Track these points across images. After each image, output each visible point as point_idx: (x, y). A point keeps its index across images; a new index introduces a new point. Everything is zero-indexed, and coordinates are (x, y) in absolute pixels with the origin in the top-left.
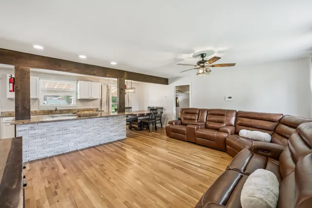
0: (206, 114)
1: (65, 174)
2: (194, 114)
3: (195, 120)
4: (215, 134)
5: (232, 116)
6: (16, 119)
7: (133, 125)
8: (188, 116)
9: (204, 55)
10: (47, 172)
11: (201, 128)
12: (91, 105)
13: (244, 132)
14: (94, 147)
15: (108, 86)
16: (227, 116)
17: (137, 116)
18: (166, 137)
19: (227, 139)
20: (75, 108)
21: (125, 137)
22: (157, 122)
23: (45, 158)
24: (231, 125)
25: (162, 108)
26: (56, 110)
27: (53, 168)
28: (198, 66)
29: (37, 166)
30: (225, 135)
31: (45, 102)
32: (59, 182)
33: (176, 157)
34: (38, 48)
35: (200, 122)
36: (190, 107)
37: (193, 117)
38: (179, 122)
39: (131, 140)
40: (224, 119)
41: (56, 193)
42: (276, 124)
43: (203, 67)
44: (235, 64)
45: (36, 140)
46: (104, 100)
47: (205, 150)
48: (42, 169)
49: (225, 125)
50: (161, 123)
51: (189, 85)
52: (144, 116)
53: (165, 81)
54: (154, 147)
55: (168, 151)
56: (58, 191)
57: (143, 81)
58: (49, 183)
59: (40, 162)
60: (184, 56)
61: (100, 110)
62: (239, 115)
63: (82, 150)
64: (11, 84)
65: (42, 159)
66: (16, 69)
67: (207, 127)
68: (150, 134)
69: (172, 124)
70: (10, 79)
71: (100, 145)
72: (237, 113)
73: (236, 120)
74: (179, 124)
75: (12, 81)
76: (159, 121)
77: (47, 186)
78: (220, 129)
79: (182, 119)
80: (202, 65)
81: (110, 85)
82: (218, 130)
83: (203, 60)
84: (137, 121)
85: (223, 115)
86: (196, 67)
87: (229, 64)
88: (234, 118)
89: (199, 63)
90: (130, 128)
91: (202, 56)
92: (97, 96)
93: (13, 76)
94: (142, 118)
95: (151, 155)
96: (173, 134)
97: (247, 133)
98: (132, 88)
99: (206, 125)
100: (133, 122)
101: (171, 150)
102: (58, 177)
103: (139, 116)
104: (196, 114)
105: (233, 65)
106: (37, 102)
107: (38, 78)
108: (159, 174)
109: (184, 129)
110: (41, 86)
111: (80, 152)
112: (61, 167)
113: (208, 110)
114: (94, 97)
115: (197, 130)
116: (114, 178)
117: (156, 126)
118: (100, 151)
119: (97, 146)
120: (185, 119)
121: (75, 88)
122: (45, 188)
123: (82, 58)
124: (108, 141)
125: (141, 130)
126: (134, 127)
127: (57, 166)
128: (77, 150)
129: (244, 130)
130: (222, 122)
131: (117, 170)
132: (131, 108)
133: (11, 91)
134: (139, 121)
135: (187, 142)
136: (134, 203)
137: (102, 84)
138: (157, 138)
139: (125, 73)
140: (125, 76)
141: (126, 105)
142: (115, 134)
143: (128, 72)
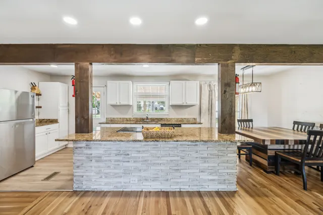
7: (256, 158)
12: (186, 114)
15: (210, 85)
17: (267, 142)
20: (167, 117)
26: (147, 118)
46: (205, 106)
61: (198, 120)
84: (266, 153)
98: (253, 84)
100: (255, 151)
103: (272, 144)
114: (189, 103)
125: (277, 173)
132: (251, 121)
134: (271, 153)
137: (202, 83)
139: (237, 48)
140: (237, 54)
141: (238, 116)
142: (211, 177)
143: (243, 47)
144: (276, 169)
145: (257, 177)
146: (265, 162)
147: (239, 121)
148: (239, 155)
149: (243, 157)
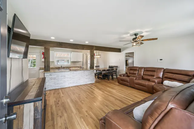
0: (143, 70)
1: (63, 96)
2: (136, 70)
3: (136, 74)
4: (147, 83)
5: (160, 72)
6: (45, 71)
7: (99, 76)
8: (132, 72)
9: (137, 34)
10: (56, 95)
11: (138, 79)
12: (78, 65)
13: (166, 82)
14: (77, 86)
15: (86, 54)
16: (157, 72)
17: (101, 71)
18: (117, 84)
19: (154, 86)
21: (94, 82)
22: (114, 75)
23: (56, 89)
24: (159, 78)
25: (117, 67)
26: (61, 67)
27: (58, 94)
28: (133, 41)
29: (52, 92)
30: (153, 84)
31: (58, 63)
32: (60, 99)
33: (120, 94)
34: (53, 38)
35: (139, 75)
36: (134, 66)
37: (135, 72)
38: (126, 75)
39: (98, 84)
40: (155, 74)
41: (58, 104)
42: (191, 77)
43: (136, 41)
44: (157, 38)
45: (52, 81)
47: (139, 92)
48: (54, 93)
49: (155, 77)
50: (116, 75)
51: (134, 52)
52: (106, 71)
53: (119, 50)
54: (108, 89)
55: (116, 91)
56: (59, 102)
57: (104, 51)
58: (56, 99)
59: (53, 91)
60: (124, 36)
62: (166, 71)
63: (72, 87)
64: (43, 55)
65: (54, 89)
66: (45, 48)
67: (143, 79)
68: (109, 81)
69: (121, 76)
70: (42, 53)
71: (81, 85)
72: (164, 70)
73: (163, 75)
74: (126, 76)
75: (43, 54)
76: (115, 74)
77: (55, 100)
78: (150, 80)
79: (128, 73)
80: (135, 40)
81: (87, 54)
82: (149, 80)
83: (136, 37)
84: (102, 74)
85: (155, 71)
86: (131, 42)
87: (153, 39)
88: (162, 73)
89: (134, 39)
90: (98, 78)
91: (136, 35)
92: (81, 60)
93: (44, 52)
94: (105, 72)
95: (105, 92)
96: (122, 82)
97: (168, 83)
98: (99, 55)
99: (143, 77)
100: (99, 74)
101: (117, 91)
102: (60, 97)
103: (102, 71)
104: (137, 70)
105: (156, 39)
106: (53, 63)
107: (54, 52)
108: (107, 102)
109: (128, 79)
110: (55, 55)
111: (71, 88)
112: (61, 93)
113: (145, 68)
114: (79, 60)
115: (135, 80)
116: (84, 101)
117: (113, 77)
118: (80, 88)
119: (79, 86)
120: (130, 73)
121: (70, 56)
122: (55, 101)
123: (71, 41)
124: (85, 84)
125: (104, 79)
126: (100, 77)
127: (60, 93)
128: (69, 87)
129: (167, 81)
130: (153, 76)
131: (86, 98)
132: (99, 66)
133: (43, 58)
134: (103, 74)
135: (130, 87)
136: (91, 112)
137: (84, 53)
138: (112, 84)
139: (94, 47)
140: (94, 48)
141: (95, 65)
142: (89, 80)
143: (96, 46)
144: (104, 78)
145: (100, 80)
146: (101, 77)
147: (95, 66)
148: (96, 76)
149: (97, 77)
